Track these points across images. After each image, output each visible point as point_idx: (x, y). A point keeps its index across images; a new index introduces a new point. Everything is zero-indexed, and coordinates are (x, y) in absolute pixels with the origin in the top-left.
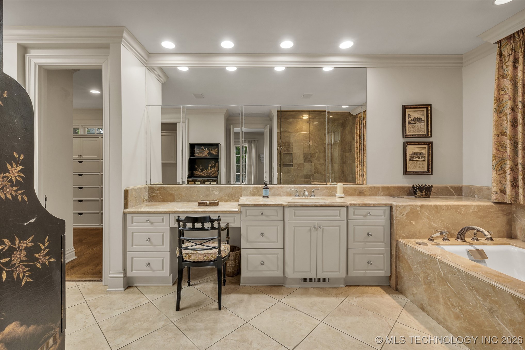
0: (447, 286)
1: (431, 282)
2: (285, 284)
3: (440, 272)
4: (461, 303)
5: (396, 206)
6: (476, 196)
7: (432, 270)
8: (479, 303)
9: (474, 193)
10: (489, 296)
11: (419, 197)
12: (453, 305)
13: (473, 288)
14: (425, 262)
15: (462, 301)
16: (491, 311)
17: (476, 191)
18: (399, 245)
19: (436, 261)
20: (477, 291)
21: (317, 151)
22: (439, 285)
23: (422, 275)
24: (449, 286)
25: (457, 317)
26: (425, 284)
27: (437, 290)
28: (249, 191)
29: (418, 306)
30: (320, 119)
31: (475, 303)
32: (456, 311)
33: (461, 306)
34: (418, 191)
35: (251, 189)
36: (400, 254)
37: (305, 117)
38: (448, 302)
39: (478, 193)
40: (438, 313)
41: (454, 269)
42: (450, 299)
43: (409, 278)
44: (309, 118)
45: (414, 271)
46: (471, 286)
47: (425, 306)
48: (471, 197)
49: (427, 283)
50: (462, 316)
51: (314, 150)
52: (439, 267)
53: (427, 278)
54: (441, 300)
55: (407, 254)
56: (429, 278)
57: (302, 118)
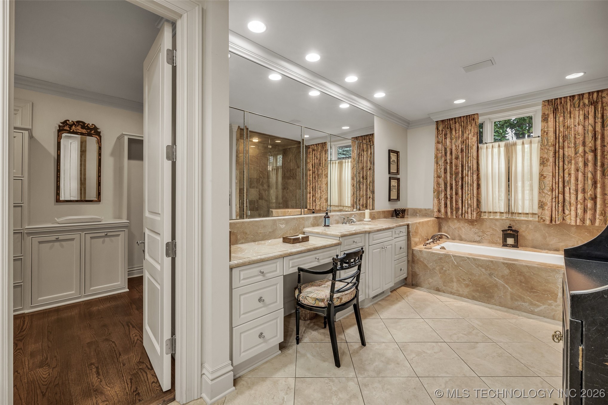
0: (459, 270)
1: (446, 271)
2: (363, 306)
3: (453, 262)
4: (470, 277)
5: (412, 224)
6: (418, 215)
7: (447, 262)
8: (483, 272)
9: (417, 213)
10: (489, 267)
11: (401, 218)
12: (464, 280)
13: (478, 266)
14: (441, 259)
15: (471, 275)
16: (490, 275)
17: (418, 211)
18: (414, 252)
19: (451, 256)
20: (481, 266)
21: (262, 176)
22: (453, 271)
23: (438, 268)
24: (461, 269)
25: (467, 286)
26: (440, 273)
27: (451, 274)
28: (310, 221)
29: (434, 290)
30: (264, 144)
31: (480, 273)
32: (467, 282)
33: (470, 279)
34: (400, 213)
35: (311, 220)
36: (415, 258)
37: (256, 140)
38: (461, 279)
39: (419, 213)
40: (452, 289)
41: (465, 258)
42: (462, 277)
43: (425, 274)
44: (259, 142)
45: (430, 267)
46: (477, 265)
47: (440, 288)
48: (414, 215)
49: (442, 272)
50: (471, 284)
51: (259, 175)
52: (453, 260)
53: (442, 269)
54: (455, 280)
55: (422, 257)
56: (444, 269)
57: (252, 141)
